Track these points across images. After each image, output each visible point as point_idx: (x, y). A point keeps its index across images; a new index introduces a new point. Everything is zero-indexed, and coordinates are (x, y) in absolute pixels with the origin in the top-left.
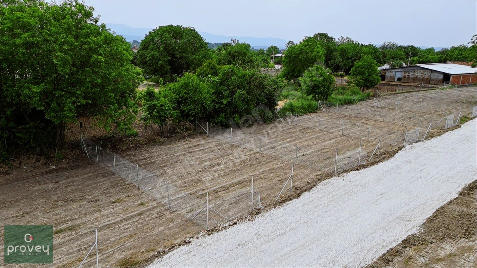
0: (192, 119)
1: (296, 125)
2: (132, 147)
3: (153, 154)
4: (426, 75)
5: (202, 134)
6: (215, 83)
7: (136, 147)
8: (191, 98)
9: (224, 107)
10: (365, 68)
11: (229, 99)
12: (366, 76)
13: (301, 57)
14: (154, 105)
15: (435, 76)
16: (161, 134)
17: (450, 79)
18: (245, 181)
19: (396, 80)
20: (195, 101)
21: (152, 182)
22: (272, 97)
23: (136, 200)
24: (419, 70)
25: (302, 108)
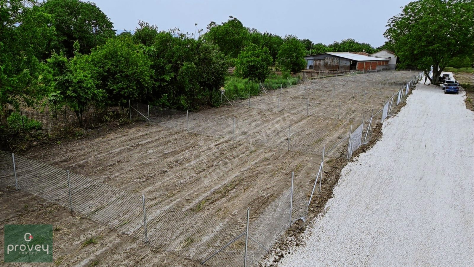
0: (125, 101)
1: (250, 107)
2: (37, 145)
3: (76, 152)
4: (335, 62)
5: (141, 122)
6: (152, 53)
7: (43, 145)
8: (122, 72)
9: (167, 85)
10: (292, 51)
11: (173, 75)
12: (294, 59)
13: (227, 39)
14: (67, 81)
15: (342, 63)
16: (81, 124)
17: (356, 66)
18: (242, 180)
19: (308, 68)
20: (127, 76)
21: (92, 198)
22: (219, 75)
23: (73, 236)
24: (329, 58)
25: (246, 90)
